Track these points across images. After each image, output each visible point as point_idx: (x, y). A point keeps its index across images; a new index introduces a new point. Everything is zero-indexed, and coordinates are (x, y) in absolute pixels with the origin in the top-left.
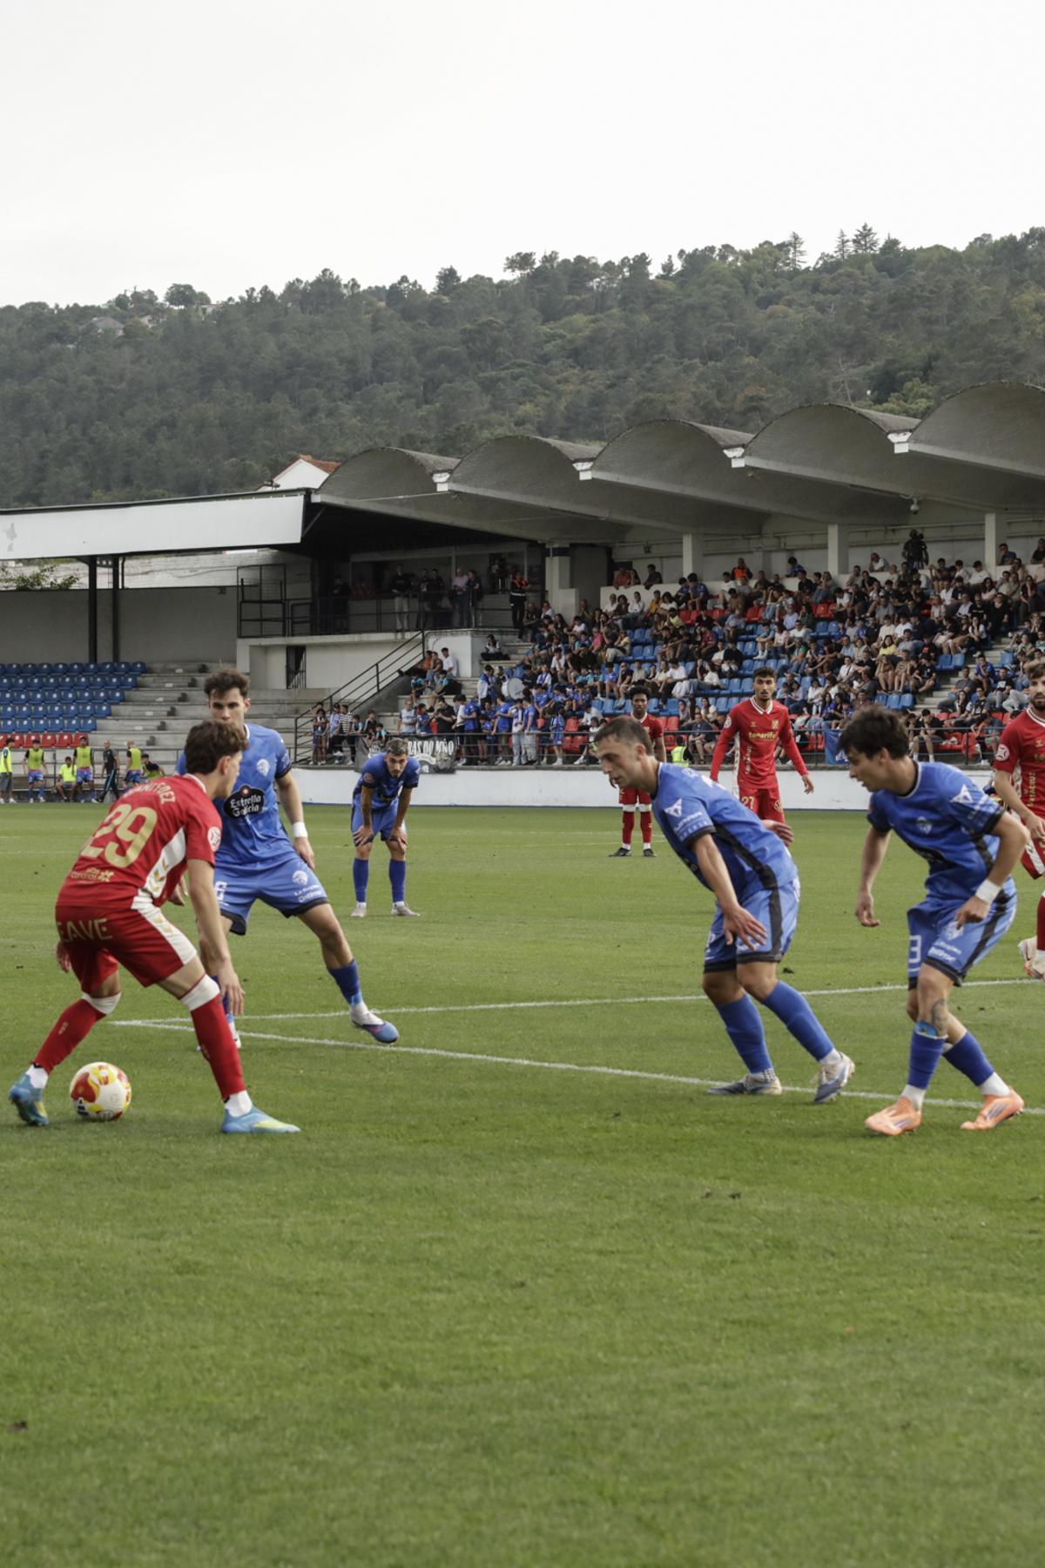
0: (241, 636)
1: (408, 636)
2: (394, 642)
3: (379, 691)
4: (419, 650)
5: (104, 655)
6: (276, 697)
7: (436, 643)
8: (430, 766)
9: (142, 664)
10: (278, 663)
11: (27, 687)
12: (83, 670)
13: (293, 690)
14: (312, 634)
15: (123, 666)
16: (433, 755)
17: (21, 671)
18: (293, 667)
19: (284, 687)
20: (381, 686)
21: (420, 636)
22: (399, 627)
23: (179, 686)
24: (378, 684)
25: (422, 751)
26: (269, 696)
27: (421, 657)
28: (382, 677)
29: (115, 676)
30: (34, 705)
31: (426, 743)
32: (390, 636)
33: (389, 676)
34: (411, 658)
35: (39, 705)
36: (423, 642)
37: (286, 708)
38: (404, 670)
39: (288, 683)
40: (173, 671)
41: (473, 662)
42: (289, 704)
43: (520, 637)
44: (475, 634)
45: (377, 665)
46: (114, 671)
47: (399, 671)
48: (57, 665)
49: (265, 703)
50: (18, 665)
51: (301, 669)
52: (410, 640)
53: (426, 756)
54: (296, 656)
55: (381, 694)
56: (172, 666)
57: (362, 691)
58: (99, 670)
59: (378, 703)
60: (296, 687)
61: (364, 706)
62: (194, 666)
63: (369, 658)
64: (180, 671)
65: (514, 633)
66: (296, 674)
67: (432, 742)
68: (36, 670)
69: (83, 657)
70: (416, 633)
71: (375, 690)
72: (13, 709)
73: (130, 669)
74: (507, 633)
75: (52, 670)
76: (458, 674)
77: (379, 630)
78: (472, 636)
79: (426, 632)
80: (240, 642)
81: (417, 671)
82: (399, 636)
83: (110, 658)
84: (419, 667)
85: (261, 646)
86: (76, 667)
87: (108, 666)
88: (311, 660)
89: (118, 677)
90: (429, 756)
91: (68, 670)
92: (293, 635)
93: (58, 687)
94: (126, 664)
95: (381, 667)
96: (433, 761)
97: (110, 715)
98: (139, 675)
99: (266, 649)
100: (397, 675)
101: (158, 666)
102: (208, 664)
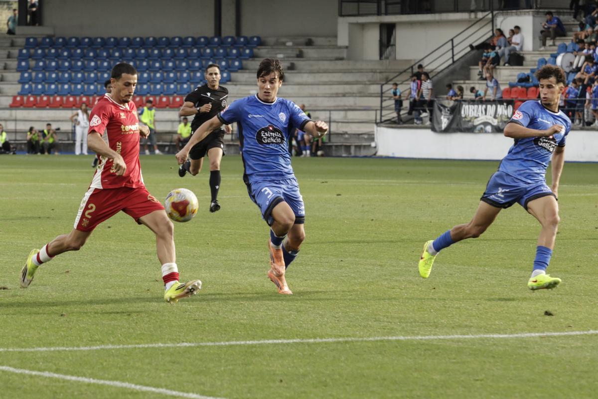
0: (341, 15)
1: (480, 15)
2: (469, 21)
3: (454, 62)
4: (489, 27)
5: (228, 30)
6: (370, 66)
7: (506, 22)
8: (492, 126)
9: (258, 38)
10: (373, 37)
11: (161, 56)
12: (208, 42)
13: (384, 61)
14: (403, 12)
15: (242, 40)
16: (495, 117)
17: (156, 43)
18: (385, 40)
19: (377, 57)
20: (456, 58)
21: (490, 16)
22: (473, 7)
23: (288, 57)
24: (453, 56)
25: (486, 114)
26: (364, 66)
27: (490, 34)
28: (456, 50)
29: (235, 48)
30: (166, 72)
31: (489, 106)
32: (464, 16)
33: (462, 50)
34: (481, 34)
35: (171, 72)
36: (492, 21)
37: (378, 76)
38: (474, 45)
39: (381, 55)
40: (284, 44)
41: (534, 38)
42: (380, 72)
43: (575, 17)
44: (536, 14)
45: (452, 40)
46: (234, 44)
47: (471, 46)
48: (187, 38)
49: (360, 71)
50: (154, 38)
51: (392, 42)
52: (481, 19)
53: (489, 118)
54: (388, 31)
55: (456, 65)
56: (283, 40)
57: (438, 63)
58: (222, 43)
59: (453, 72)
60: (387, 58)
61: (440, 75)
62: (302, 40)
63: (448, 33)
64: (289, 44)
65: (570, 14)
66: (388, 47)
67: (494, 106)
68: (169, 43)
69: (210, 32)
70: (487, 13)
71: (450, 62)
72: (149, 75)
73: (248, 42)
74: (564, 14)
75: (182, 43)
76: (521, 49)
77: (456, 10)
78: (534, 16)
79: (495, 12)
80: (341, 20)
81: (485, 46)
82: (473, 15)
83: (232, 33)
84: (488, 42)
85: (357, 24)
86: (202, 40)
87: (229, 40)
88: (401, 36)
89: (238, 49)
90: (492, 118)
91: (195, 43)
92: (386, 14)
93: (187, 56)
94: (245, 38)
95: (456, 42)
96: (495, 122)
97: (230, 81)
98: (255, 48)
99: (363, 26)
100: (469, 49)
101: (271, 40)
102: (313, 39)
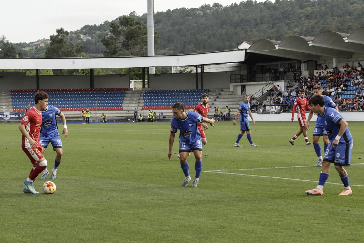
1: (269, 82)
2: (266, 84)
3: (263, 95)
4: (272, 85)
5: (199, 88)
6: (239, 97)
7: (276, 84)
8: (275, 112)
9: (208, 89)
10: (239, 89)
11: (182, 95)
12: (195, 91)
14: (247, 82)
16: (275, 110)
17: (180, 91)
18: (243, 89)
19: (240, 94)
20: (263, 94)
21: (272, 82)
22: (267, 80)
23: (217, 94)
26: (237, 96)
27: (272, 87)
28: (263, 92)
30: (183, 99)
31: (274, 107)
32: (265, 82)
33: (265, 91)
34: (270, 87)
35: (185, 99)
37: (241, 99)
38: (268, 90)
39: (242, 93)
40: (215, 91)
41: (284, 88)
43: (295, 82)
44: (285, 82)
46: (202, 91)
47: (267, 90)
48: (189, 90)
49: (236, 98)
51: (245, 90)
53: (274, 110)
54: (243, 87)
57: (259, 95)
58: (198, 91)
59: (263, 98)
61: (259, 98)
62: (220, 90)
63: (261, 87)
64: (217, 91)
66: (243, 91)
68: (184, 91)
69: (195, 88)
71: (262, 95)
74: (292, 81)
75: (187, 91)
76: (281, 91)
77: (263, 81)
80: (230, 84)
81: (271, 90)
82: (267, 82)
83: (201, 88)
85: (235, 85)
86: (193, 90)
87: (200, 90)
88: (247, 88)
91: (191, 91)
92: (243, 82)
93: (189, 95)
94: (205, 90)
95: (263, 89)
96: (275, 111)
99: (237, 86)
100: (267, 91)
101: (212, 90)
102: (223, 89)
